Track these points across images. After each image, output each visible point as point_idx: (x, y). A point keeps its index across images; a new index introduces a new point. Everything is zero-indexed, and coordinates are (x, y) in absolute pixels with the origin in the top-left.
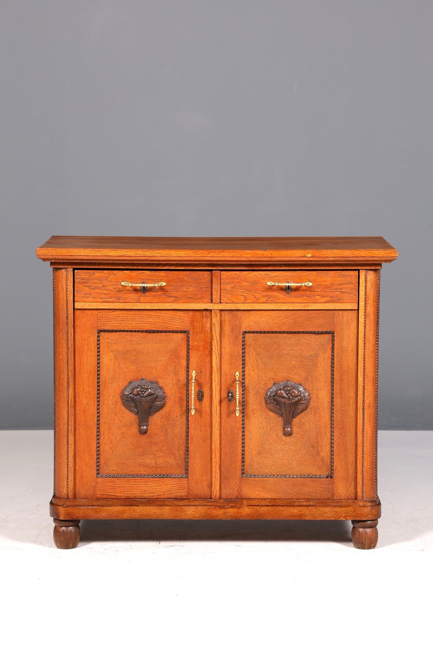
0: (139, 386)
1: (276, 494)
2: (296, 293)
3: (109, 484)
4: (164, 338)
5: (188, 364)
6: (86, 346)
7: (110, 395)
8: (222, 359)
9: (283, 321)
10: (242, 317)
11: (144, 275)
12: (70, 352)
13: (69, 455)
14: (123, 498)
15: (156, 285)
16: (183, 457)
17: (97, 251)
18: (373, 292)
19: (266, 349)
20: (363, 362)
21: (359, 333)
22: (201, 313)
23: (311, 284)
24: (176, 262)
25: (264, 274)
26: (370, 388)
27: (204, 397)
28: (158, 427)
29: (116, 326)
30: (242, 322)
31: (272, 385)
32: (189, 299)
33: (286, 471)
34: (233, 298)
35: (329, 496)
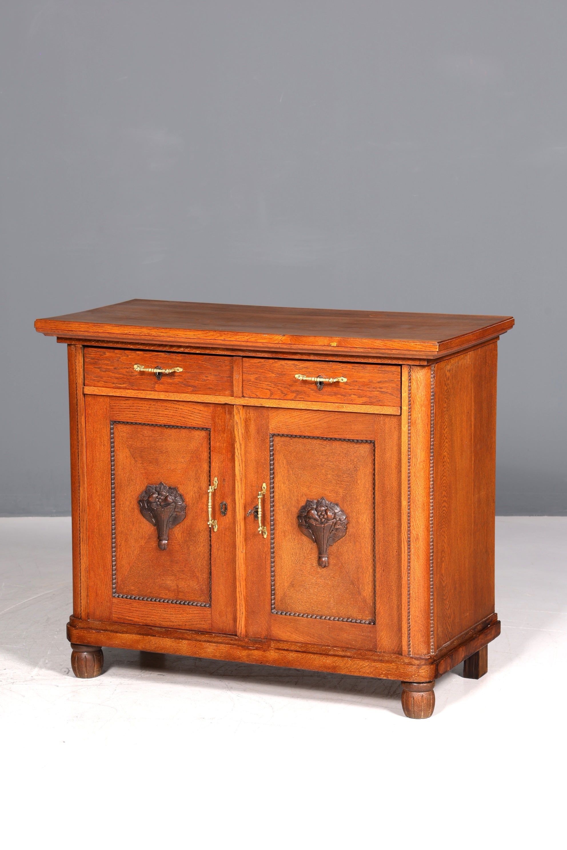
0: (156, 492)
1: (311, 639)
2: (329, 391)
3: (127, 606)
4: (184, 435)
5: (209, 469)
6: (99, 439)
7: (126, 500)
8: (248, 467)
9: (315, 423)
10: (268, 415)
11: (159, 358)
14: (141, 624)
15: (171, 371)
16: (206, 581)
18: (420, 395)
19: (298, 458)
20: (407, 482)
21: (402, 445)
22: (223, 408)
23: (345, 380)
25: (292, 364)
27: (228, 511)
28: (180, 542)
29: (130, 418)
30: (269, 422)
31: (305, 503)
32: (209, 390)
33: (322, 611)
34: (257, 392)
35: (371, 647)
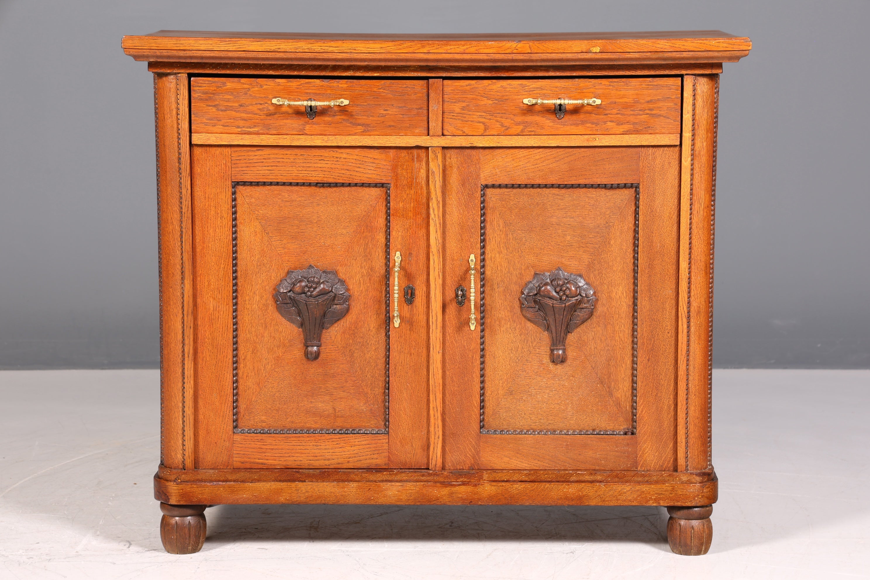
0: (305, 278)
1: (539, 462)
2: (574, 117)
3: (255, 444)
4: (347, 196)
5: (388, 240)
6: (213, 209)
7: (254, 293)
8: (447, 233)
9: (551, 166)
10: (480, 159)
11: (312, 86)
12: (186, 219)
13: (185, 395)
14: (279, 467)
15: (332, 103)
16: (380, 398)
17: (227, 43)
18: (706, 115)
19: (522, 216)
20: (688, 236)
21: (682, 186)
22: (409, 153)
23: (598, 102)
24: (366, 63)
25: (519, 84)
26: (701, 281)
27: (416, 297)
28: (338, 347)
29: (263, 175)
30: (480, 169)
31: (532, 278)
32: (389, 128)
33: (555, 423)
34: (464, 127)
35: (629, 465)
